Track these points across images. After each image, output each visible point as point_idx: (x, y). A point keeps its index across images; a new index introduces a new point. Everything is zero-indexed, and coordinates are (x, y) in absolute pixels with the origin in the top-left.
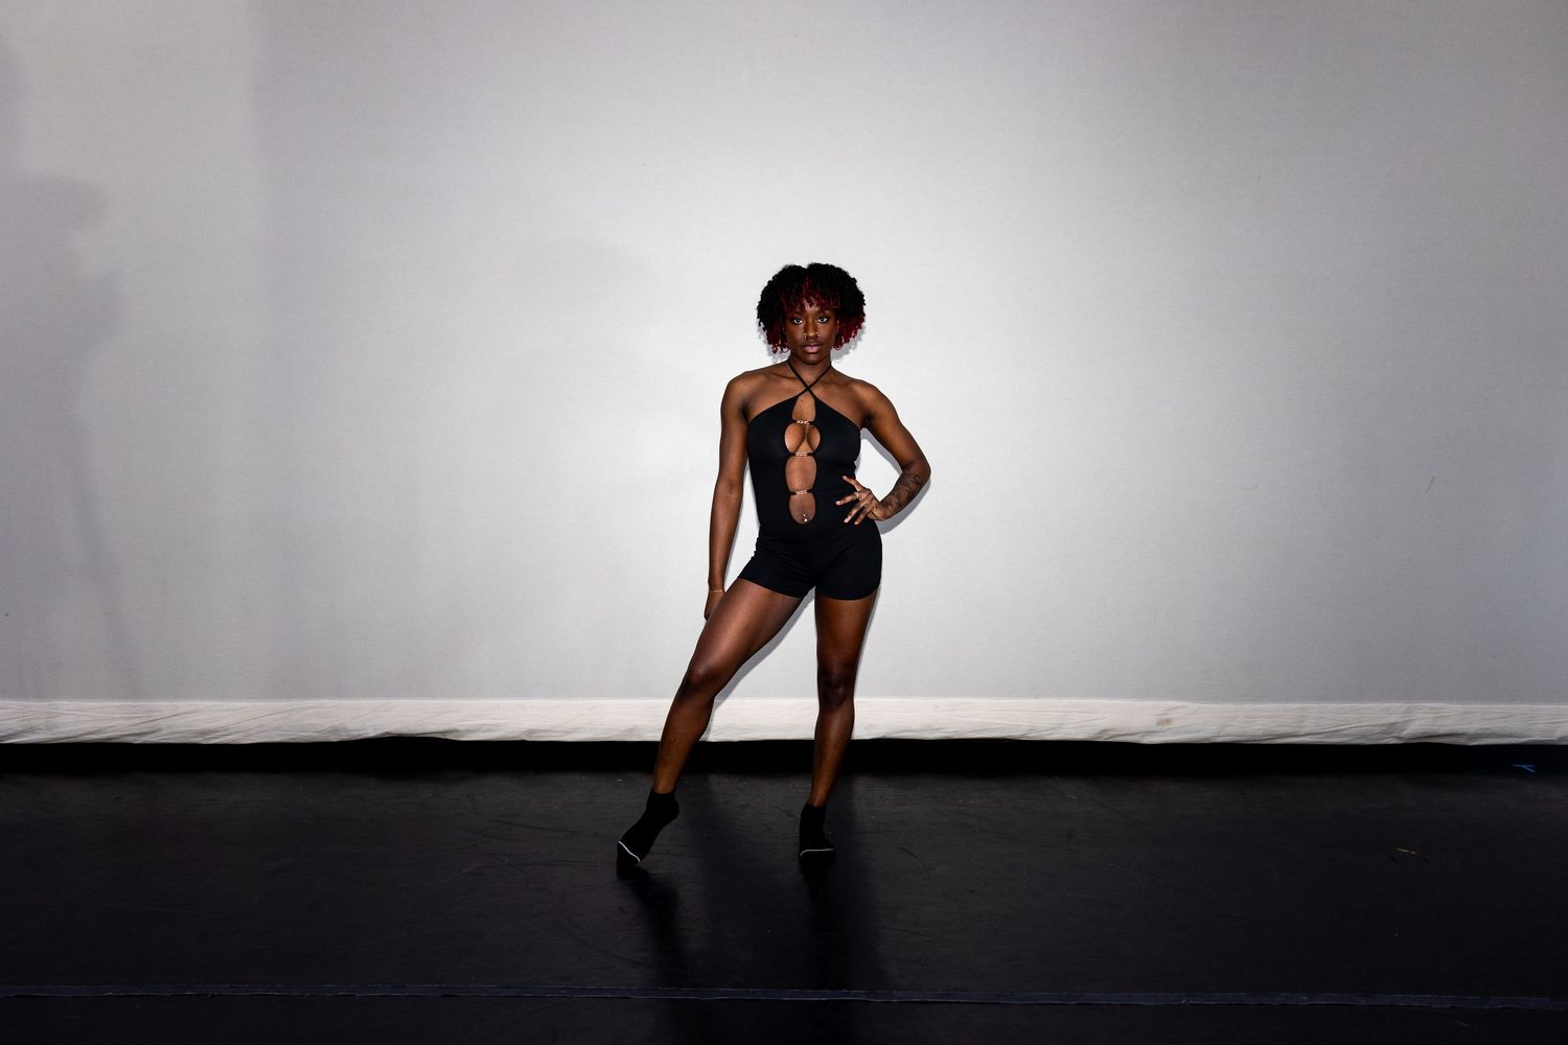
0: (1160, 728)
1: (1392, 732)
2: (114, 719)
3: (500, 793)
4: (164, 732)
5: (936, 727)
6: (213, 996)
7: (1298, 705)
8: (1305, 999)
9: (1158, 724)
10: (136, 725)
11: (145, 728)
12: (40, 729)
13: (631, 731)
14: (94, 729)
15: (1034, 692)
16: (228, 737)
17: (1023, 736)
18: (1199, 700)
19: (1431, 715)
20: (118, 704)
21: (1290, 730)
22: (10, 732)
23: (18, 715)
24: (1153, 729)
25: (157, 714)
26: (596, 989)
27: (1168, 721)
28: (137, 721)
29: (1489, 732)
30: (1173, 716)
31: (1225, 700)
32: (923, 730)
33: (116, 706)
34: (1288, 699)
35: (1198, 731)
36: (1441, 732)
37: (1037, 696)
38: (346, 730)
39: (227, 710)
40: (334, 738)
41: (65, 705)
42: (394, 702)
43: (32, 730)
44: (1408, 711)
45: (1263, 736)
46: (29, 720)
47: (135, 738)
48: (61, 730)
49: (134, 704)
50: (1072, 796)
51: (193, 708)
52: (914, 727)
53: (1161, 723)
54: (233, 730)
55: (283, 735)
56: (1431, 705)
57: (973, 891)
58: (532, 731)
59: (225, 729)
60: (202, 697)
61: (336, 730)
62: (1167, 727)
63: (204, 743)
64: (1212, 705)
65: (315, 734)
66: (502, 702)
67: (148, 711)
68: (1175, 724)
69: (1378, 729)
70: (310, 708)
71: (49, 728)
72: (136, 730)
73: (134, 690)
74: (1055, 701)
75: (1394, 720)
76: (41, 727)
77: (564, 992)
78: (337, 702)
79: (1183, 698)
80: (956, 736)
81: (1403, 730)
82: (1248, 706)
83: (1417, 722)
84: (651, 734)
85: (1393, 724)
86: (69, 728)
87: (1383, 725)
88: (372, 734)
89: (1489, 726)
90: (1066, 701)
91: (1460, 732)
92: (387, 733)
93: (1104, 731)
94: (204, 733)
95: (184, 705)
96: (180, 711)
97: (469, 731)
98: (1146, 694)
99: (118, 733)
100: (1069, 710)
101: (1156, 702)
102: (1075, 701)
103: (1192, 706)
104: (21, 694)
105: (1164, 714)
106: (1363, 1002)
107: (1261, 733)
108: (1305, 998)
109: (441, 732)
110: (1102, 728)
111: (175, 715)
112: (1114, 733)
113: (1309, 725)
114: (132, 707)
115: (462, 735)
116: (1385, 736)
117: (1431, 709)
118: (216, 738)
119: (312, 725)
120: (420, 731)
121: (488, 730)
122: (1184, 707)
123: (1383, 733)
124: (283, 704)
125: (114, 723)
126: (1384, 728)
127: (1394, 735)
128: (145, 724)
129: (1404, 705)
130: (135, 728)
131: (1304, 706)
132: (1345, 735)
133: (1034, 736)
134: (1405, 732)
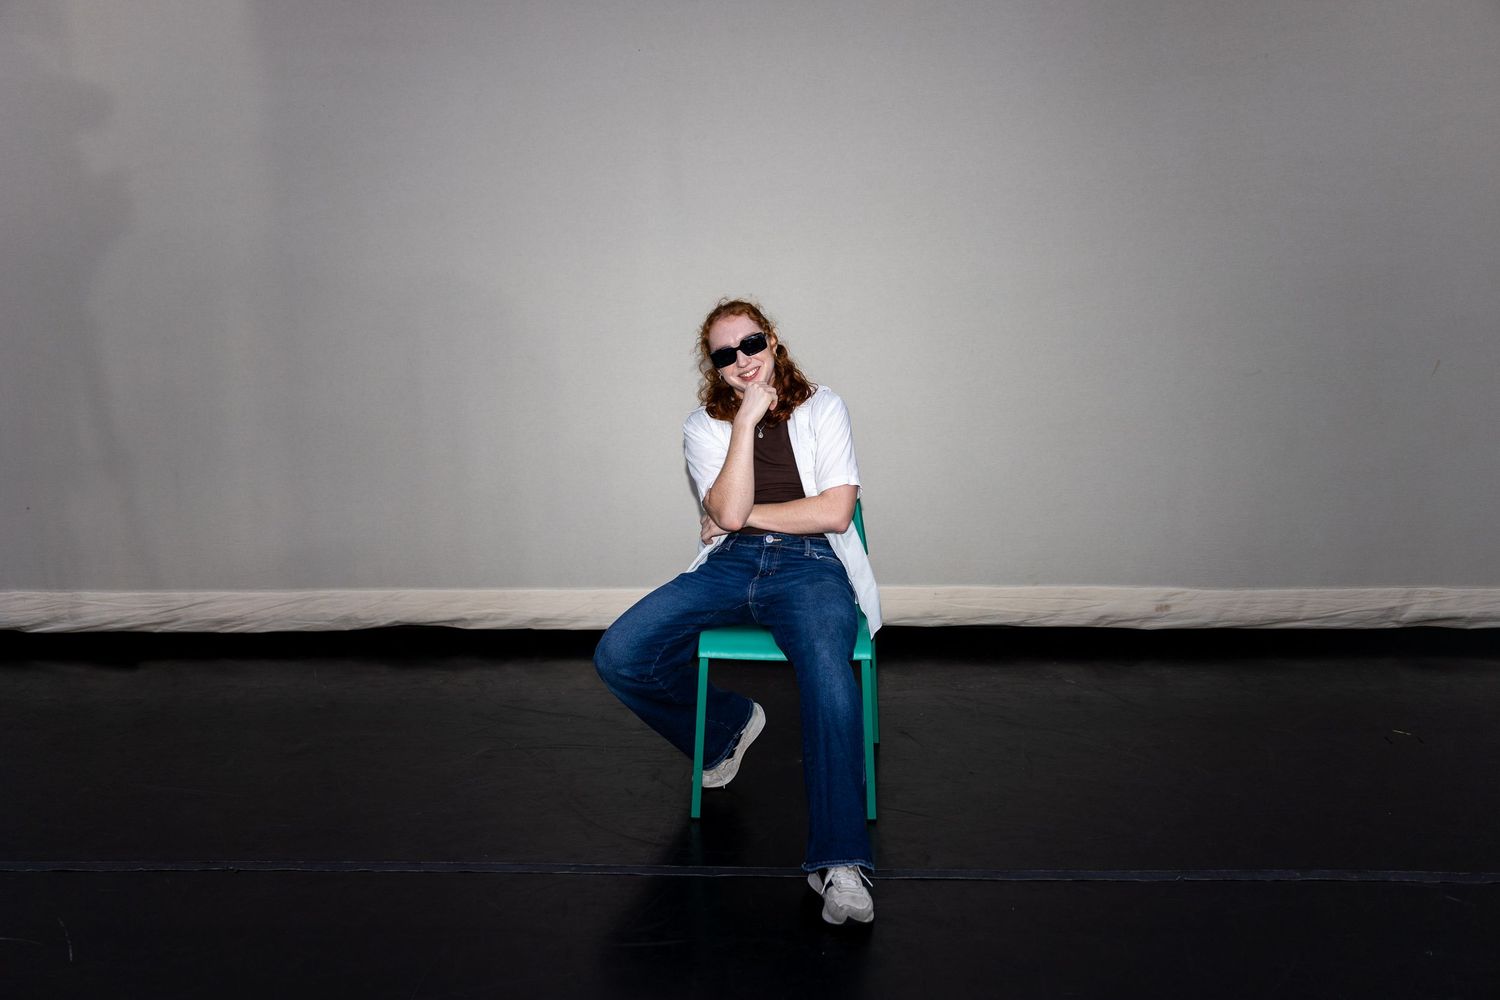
0: (1156, 614)
1: (1390, 617)
2: (134, 609)
4: (181, 622)
5: (936, 614)
6: (239, 871)
7: (1298, 591)
8: (1298, 876)
9: (1157, 610)
10: (156, 614)
11: (163, 617)
12: (65, 619)
14: (115, 619)
15: (1033, 579)
16: (243, 626)
17: (1022, 622)
18: (1199, 585)
19: (1430, 600)
20: (137, 594)
21: (1289, 615)
22: (36, 621)
23: (41, 606)
24: (1152, 615)
25: (175, 603)
26: (605, 867)
27: (1167, 607)
28: (157, 611)
29: (1488, 615)
30: (1173, 602)
31: (1224, 586)
32: (923, 617)
33: (135, 597)
34: (1289, 584)
35: (1194, 617)
36: (1441, 614)
37: (1036, 584)
38: (356, 618)
39: (241, 600)
40: (346, 627)
41: (88, 595)
42: (402, 592)
43: (56, 619)
44: (1407, 595)
45: (1262, 621)
46: (53, 610)
47: (156, 627)
48: (85, 619)
49: (152, 594)
50: (1070, 679)
51: (207, 599)
52: (915, 614)
53: (1160, 608)
54: (249, 619)
55: (294, 623)
56: (1431, 589)
57: (971, 773)
58: (537, 620)
59: (241, 618)
60: (219, 587)
61: (347, 619)
62: (1165, 613)
63: (221, 631)
64: (1209, 591)
66: (509, 592)
67: (169, 601)
68: (1173, 610)
69: (1376, 614)
70: (322, 597)
71: (73, 617)
72: (156, 619)
73: (153, 582)
74: (1055, 587)
75: (1393, 604)
76: (66, 616)
77: (573, 869)
78: (347, 592)
79: (1182, 584)
80: (955, 623)
81: (1401, 615)
82: (1248, 592)
83: (1415, 607)
85: (1391, 608)
86: (90, 618)
87: (1383, 610)
88: (382, 623)
89: (1488, 610)
90: (1063, 588)
91: (1459, 616)
92: (397, 622)
93: (1103, 617)
94: (221, 622)
95: (201, 595)
96: (201, 600)
97: (476, 620)
98: (1145, 580)
99: (139, 623)
100: (1067, 596)
101: (1155, 588)
102: (1075, 588)
103: (1190, 592)
104: (45, 585)
105: (1161, 600)
106: (1355, 877)
107: (1258, 618)
108: (1298, 874)
109: (449, 621)
110: (1100, 615)
111: (193, 605)
112: (1112, 619)
113: (1308, 610)
114: (151, 597)
115: (470, 624)
116: (1384, 620)
117: (1431, 593)
118: (233, 627)
119: (324, 614)
120: (429, 620)
121: (495, 619)
122: (1183, 593)
123: (1382, 617)
124: (296, 594)
125: (136, 612)
126: (1383, 612)
127: (1393, 619)
128: (164, 614)
129: (1404, 590)
130: (155, 617)
131: (1304, 590)
132: (1344, 620)
133: (1033, 623)
134: (1404, 616)
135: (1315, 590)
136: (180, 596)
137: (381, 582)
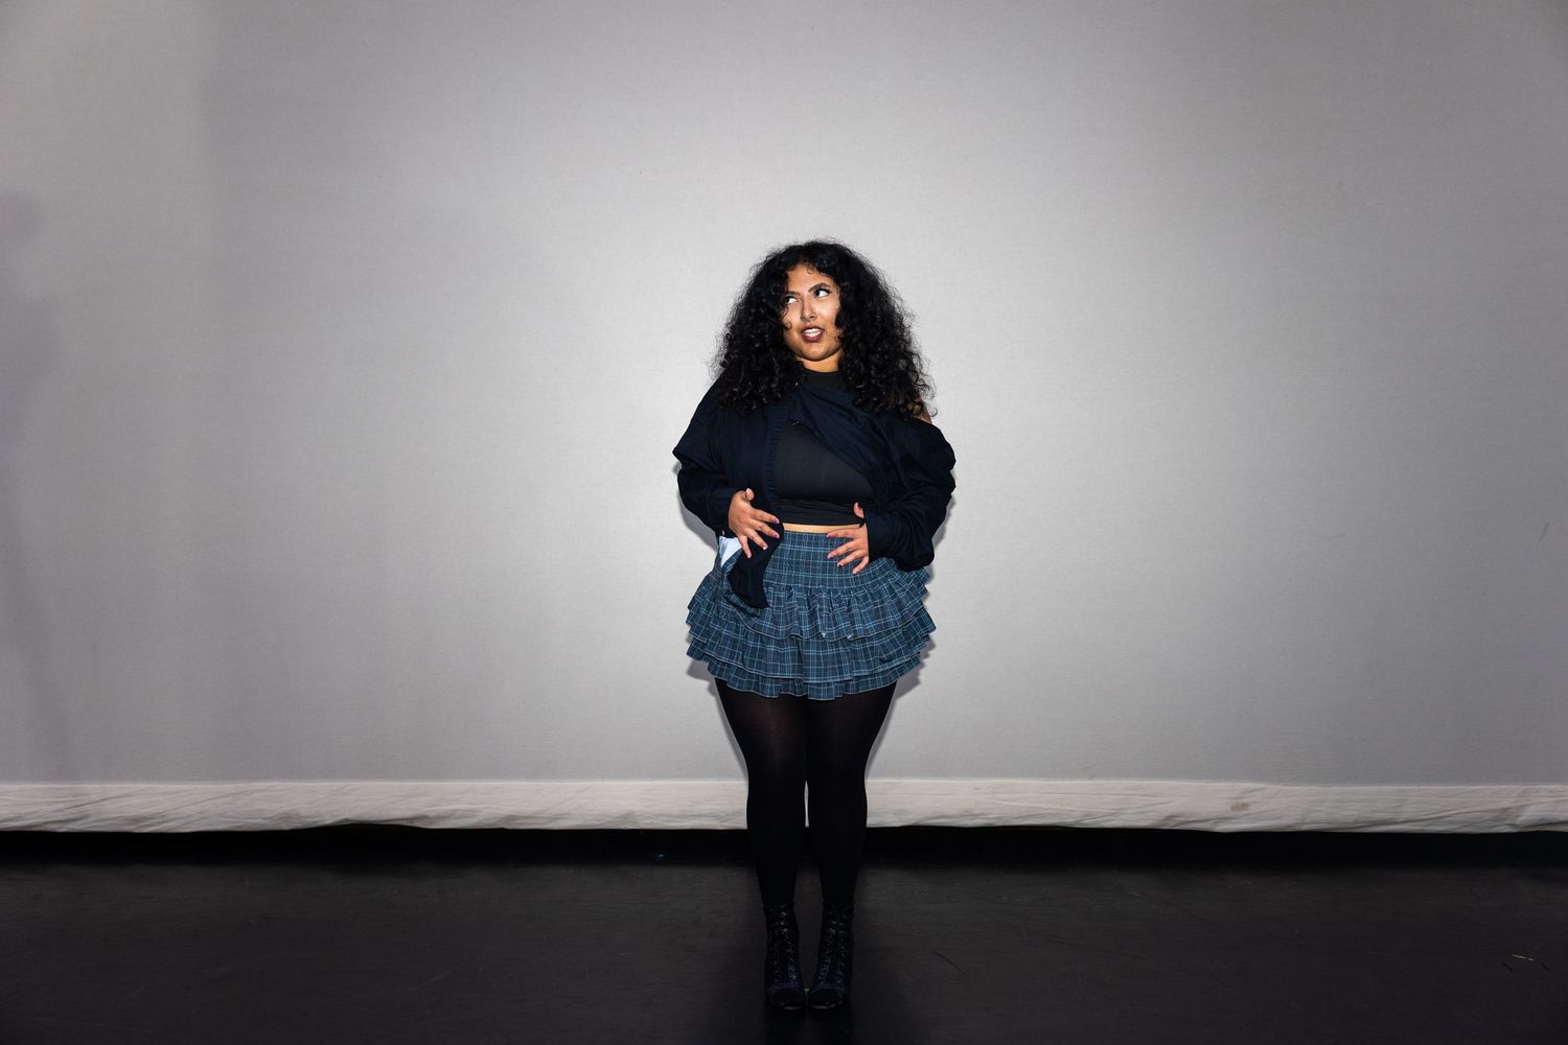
0: (1232, 814)
1: (1504, 819)
2: (35, 804)
3: (476, 888)
4: (91, 819)
5: (976, 812)
7: (1396, 788)
9: (1233, 809)
10: (58, 811)
11: (68, 814)
13: (627, 816)
14: (12, 816)
15: (1089, 771)
16: (165, 825)
17: (1077, 822)
18: (1280, 781)
19: (1551, 799)
20: (40, 786)
21: (1386, 816)
24: (1228, 815)
25: (84, 798)
27: (1245, 806)
28: (61, 806)
30: (1253, 799)
31: (1310, 781)
32: (962, 816)
33: (38, 789)
34: (1385, 780)
35: (1279, 818)
36: (1562, 819)
37: (1092, 777)
38: (299, 816)
39: (164, 793)
40: (285, 826)
42: (354, 784)
44: (1522, 795)
45: (1356, 822)
47: (59, 825)
49: (62, 786)
50: (1135, 891)
51: (125, 792)
52: (952, 811)
53: (1236, 808)
54: (172, 817)
55: (225, 822)
56: (1551, 787)
58: (511, 818)
59: (162, 815)
60: (134, 779)
61: (287, 817)
62: (1243, 812)
63: (137, 831)
64: (1295, 788)
65: (267, 821)
66: (479, 784)
67: (75, 795)
68: (1253, 809)
69: (1488, 816)
70: (258, 791)
72: (60, 817)
73: (63, 769)
74: (1114, 782)
75: (1505, 804)
78: (289, 784)
79: (1261, 779)
80: (1000, 823)
81: (1518, 816)
82: (1337, 789)
83: (1533, 808)
84: (649, 821)
85: (1506, 809)
87: (1494, 811)
88: (328, 820)
90: (1125, 782)
92: (346, 820)
93: (1170, 817)
94: (137, 820)
95: (115, 788)
96: (110, 795)
97: (441, 817)
98: (1218, 774)
99: (40, 820)
100: (1130, 792)
101: (1230, 784)
102: (1137, 782)
103: (1272, 788)
105: (1236, 798)
107: (1351, 820)
109: (406, 819)
110: (1167, 814)
111: (105, 800)
112: (1183, 819)
113: (1408, 811)
114: (59, 789)
115: (431, 823)
116: (1496, 823)
117: (1551, 791)
118: (152, 825)
119: (260, 810)
120: (384, 818)
121: (460, 818)
122: (1262, 789)
123: (1495, 819)
124: (228, 787)
125: (36, 808)
126: (1495, 814)
127: (1509, 822)
128: (74, 810)
129: (1519, 788)
130: (60, 814)
131: (1402, 787)
132: (1451, 823)
133: (1089, 823)
134: (1520, 819)
135: (1416, 787)
136: (92, 789)
137: (328, 773)
